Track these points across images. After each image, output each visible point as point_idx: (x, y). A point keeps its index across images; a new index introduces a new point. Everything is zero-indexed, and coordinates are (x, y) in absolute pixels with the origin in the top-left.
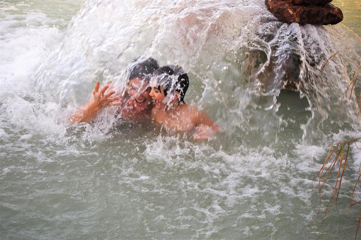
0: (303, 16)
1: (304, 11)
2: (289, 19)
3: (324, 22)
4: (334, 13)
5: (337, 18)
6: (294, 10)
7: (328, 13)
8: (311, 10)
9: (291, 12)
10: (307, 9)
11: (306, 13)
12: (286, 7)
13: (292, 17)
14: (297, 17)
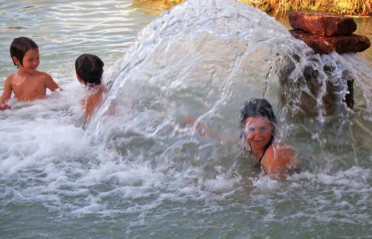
0: (338, 46)
1: (338, 42)
2: (326, 50)
3: (356, 49)
4: (363, 41)
5: (366, 45)
6: (330, 42)
7: (358, 41)
8: (343, 40)
9: (327, 43)
10: (341, 38)
11: (340, 43)
12: (321, 40)
13: (329, 47)
14: (334, 47)
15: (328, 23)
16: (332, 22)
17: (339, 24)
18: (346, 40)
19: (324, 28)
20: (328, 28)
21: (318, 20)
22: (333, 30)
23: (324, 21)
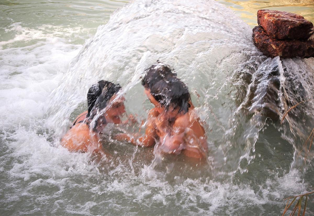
0: (286, 51)
2: (273, 54)
3: (305, 55)
6: (277, 45)
7: (309, 47)
8: (293, 45)
9: (274, 47)
10: (289, 44)
11: (288, 47)
12: (270, 42)
13: (275, 51)
14: (280, 52)
15: (281, 27)
16: (285, 26)
17: (291, 29)
18: (295, 45)
19: (276, 31)
20: (280, 31)
21: (272, 23)
22: (284, 33)
23: (277, 24)
